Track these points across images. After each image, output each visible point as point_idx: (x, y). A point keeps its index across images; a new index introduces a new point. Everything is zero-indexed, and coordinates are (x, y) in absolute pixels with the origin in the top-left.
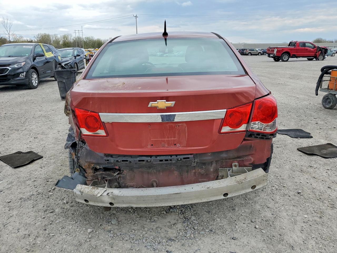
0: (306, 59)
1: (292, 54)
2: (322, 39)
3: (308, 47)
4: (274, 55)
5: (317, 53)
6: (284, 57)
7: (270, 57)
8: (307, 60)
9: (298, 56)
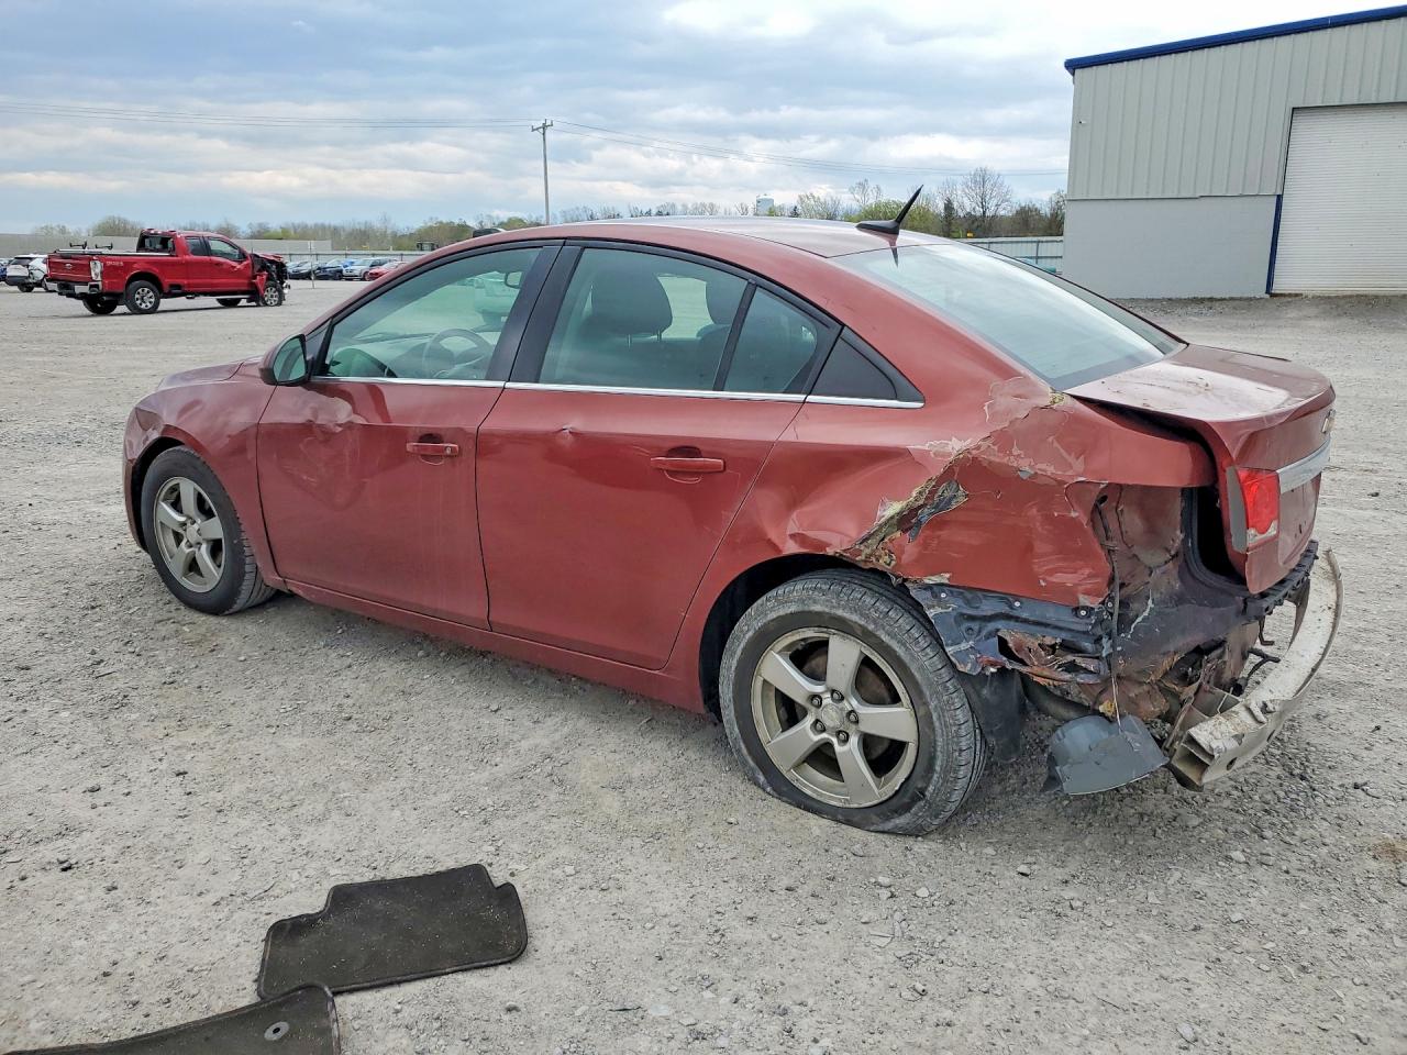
0: (212, 301)
1: (166, 282)
2: (125, 222)
3: (223, 254)
4: (91, 286)
5: (255, 278)
6: (137, 296)
7: (72, 295)
8: (219, 305)
9: (191, 289)
